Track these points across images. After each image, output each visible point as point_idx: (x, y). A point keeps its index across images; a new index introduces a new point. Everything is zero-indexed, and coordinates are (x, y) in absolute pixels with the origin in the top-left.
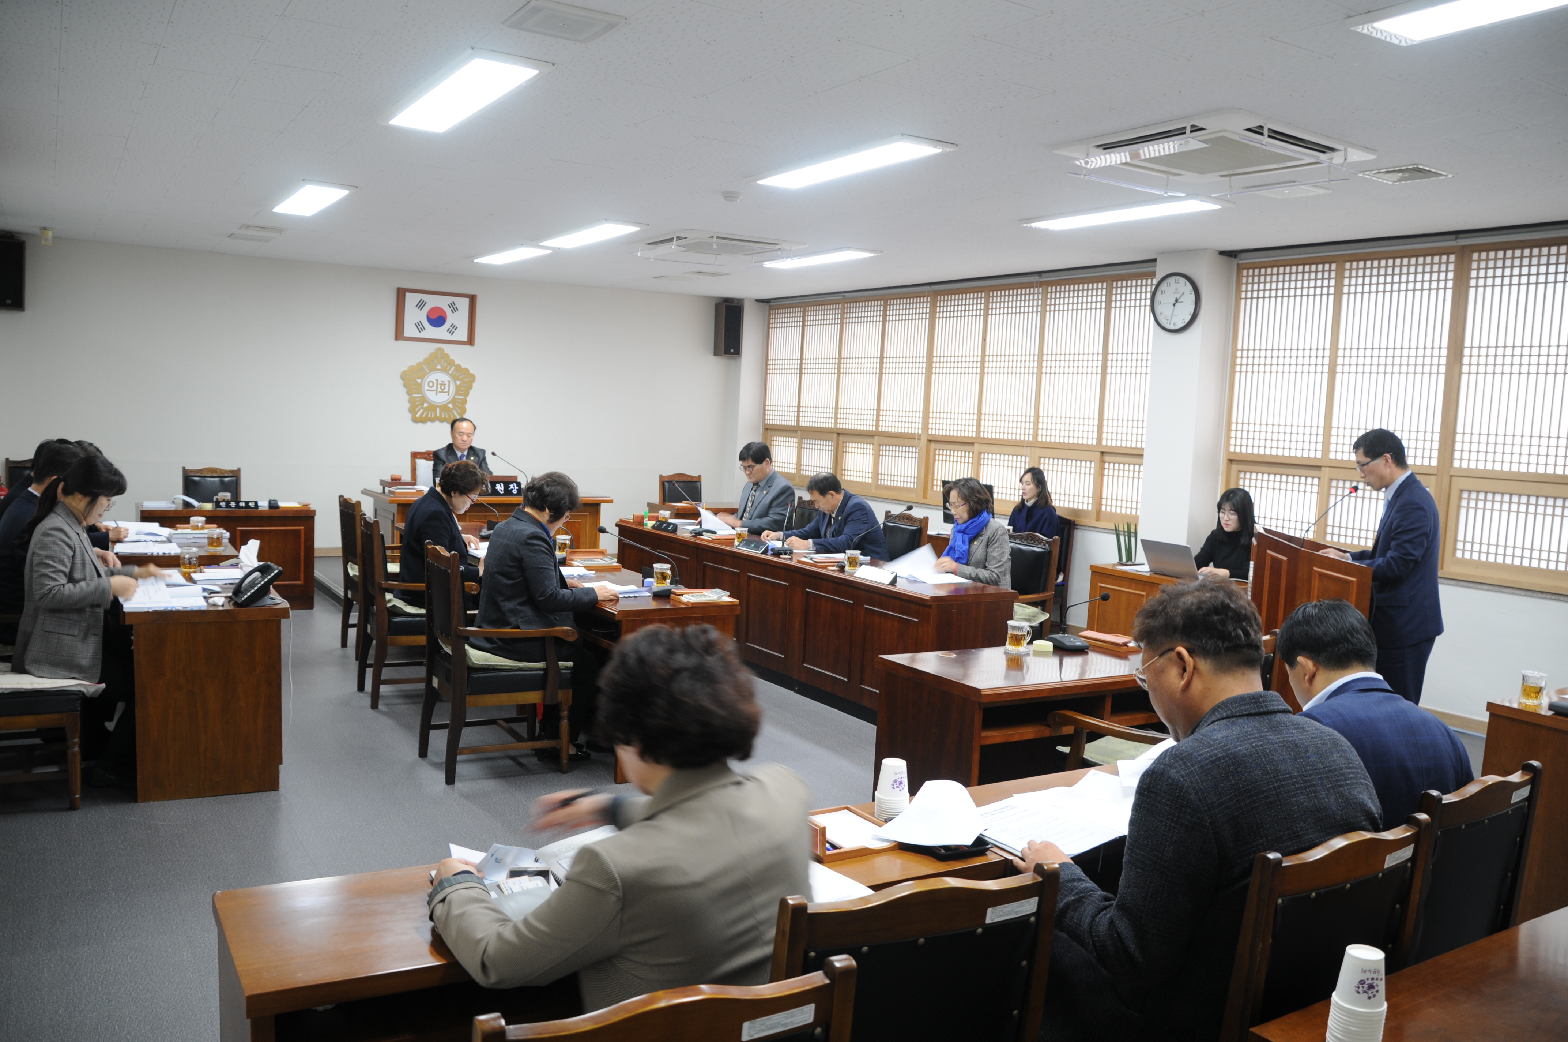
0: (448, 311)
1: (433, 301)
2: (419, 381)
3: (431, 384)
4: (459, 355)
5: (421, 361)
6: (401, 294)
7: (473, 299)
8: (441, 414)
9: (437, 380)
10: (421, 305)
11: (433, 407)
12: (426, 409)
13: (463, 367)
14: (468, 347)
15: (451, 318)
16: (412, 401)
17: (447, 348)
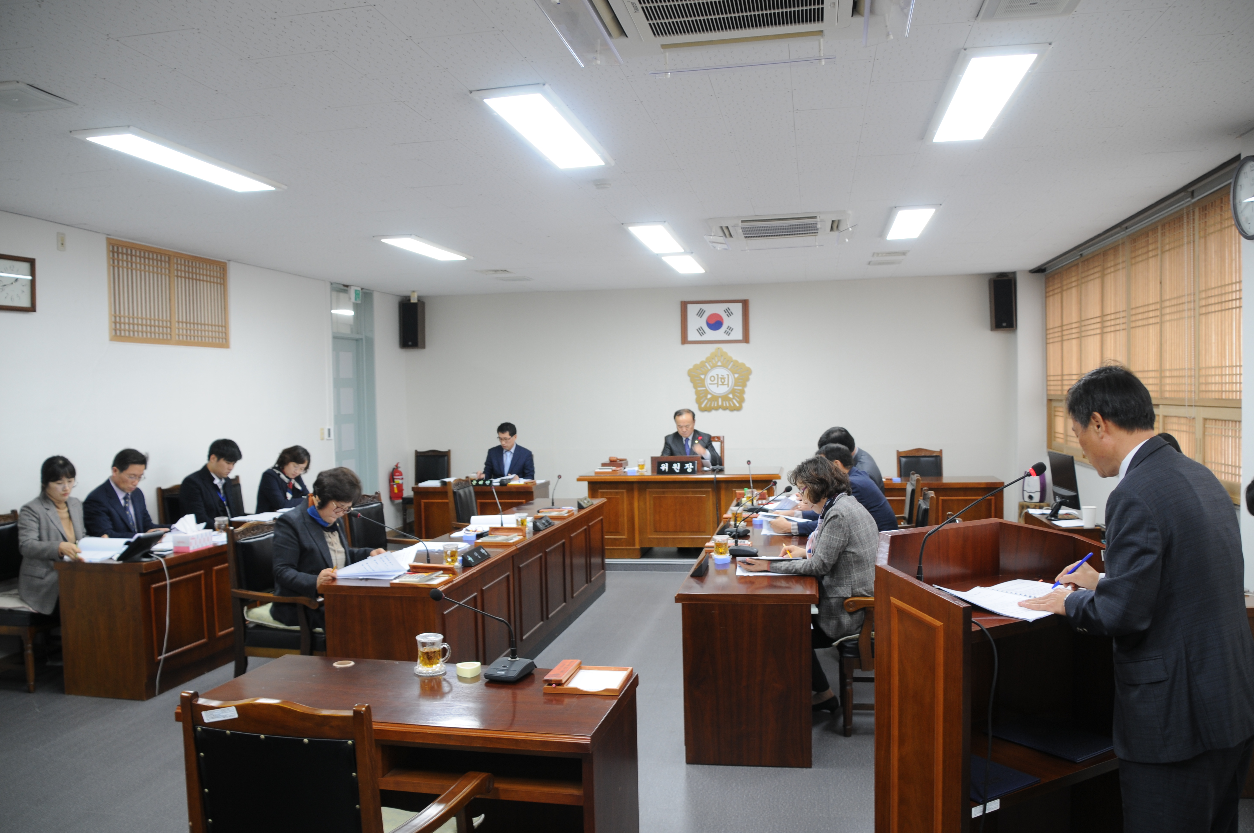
0: (724, 316)
1: (710, 309)
2: (703, 377)
3: (712, 379)
4: (736, 352)
5: (704, 359)
6: (684, 306)
7: (745, 304)
8: (722, 403)
9: (718, 375)
10: (701, 313)
11: (715, 398)
12: (710, 400)
13: (740, 361)
14: (744, 345)
15: (727, 322)
16: (697, 393)
17: (725, 347)
